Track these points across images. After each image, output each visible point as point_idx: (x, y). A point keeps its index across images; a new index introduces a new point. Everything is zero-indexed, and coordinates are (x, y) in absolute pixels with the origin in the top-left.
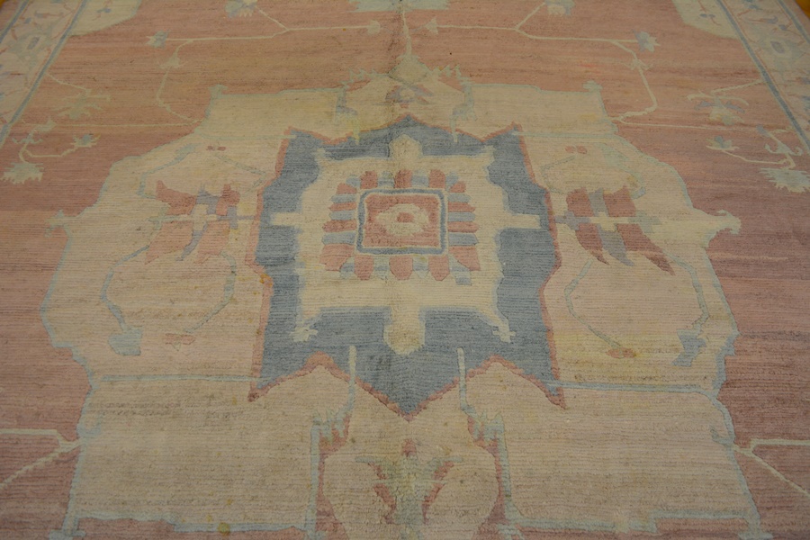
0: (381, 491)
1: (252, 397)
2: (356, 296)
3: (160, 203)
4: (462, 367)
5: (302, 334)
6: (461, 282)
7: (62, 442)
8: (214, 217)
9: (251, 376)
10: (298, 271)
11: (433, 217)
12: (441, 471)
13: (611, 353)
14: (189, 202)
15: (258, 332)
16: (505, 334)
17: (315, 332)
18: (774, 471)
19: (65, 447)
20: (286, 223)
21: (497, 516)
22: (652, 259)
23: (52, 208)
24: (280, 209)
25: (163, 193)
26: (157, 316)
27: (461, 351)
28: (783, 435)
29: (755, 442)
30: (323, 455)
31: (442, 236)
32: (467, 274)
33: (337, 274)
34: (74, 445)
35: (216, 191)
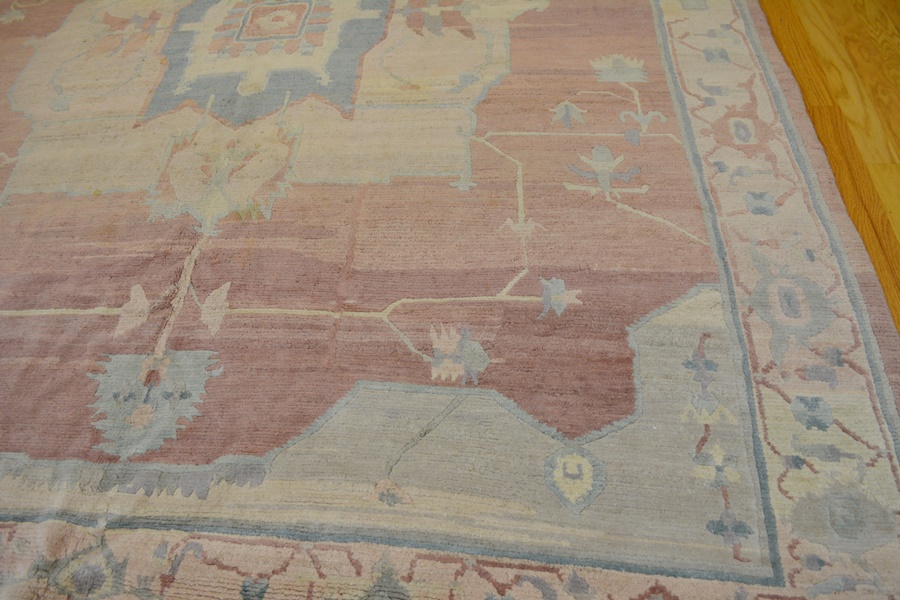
0: (204, 169)
1: (136, 126)
2: (225, 66)
3: (104, 25)
4: (286, 101)
5: (180, 90)
6: (305, 54)
7: (7, 158)
8: (139, 30)
9: (139, 115)
10: (189, 55)
11: (298, 18)
12: (249, 157)
13: (401, 88)
14: (125, 22)
15: (150, 92)
16: (326, 80)
17: (190, 89)
18: (497, 150)
19: (9, 160)
20: (189, 29)
21: (279, 177)
22: (462, 31)
23: (28, 35)
24: (188, 21)
25: (108, 20)
26: (84, 88)
27: (289, 92)
28: (515, 129)
29: (488, 134)
30: (173, 153)
31: (301, 28)
32: (311, 49)
33: (216, 55)
34: (14, 159)
35: (146, 15)
